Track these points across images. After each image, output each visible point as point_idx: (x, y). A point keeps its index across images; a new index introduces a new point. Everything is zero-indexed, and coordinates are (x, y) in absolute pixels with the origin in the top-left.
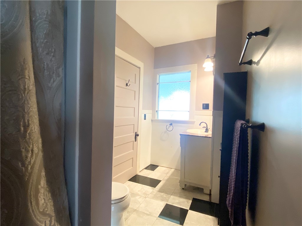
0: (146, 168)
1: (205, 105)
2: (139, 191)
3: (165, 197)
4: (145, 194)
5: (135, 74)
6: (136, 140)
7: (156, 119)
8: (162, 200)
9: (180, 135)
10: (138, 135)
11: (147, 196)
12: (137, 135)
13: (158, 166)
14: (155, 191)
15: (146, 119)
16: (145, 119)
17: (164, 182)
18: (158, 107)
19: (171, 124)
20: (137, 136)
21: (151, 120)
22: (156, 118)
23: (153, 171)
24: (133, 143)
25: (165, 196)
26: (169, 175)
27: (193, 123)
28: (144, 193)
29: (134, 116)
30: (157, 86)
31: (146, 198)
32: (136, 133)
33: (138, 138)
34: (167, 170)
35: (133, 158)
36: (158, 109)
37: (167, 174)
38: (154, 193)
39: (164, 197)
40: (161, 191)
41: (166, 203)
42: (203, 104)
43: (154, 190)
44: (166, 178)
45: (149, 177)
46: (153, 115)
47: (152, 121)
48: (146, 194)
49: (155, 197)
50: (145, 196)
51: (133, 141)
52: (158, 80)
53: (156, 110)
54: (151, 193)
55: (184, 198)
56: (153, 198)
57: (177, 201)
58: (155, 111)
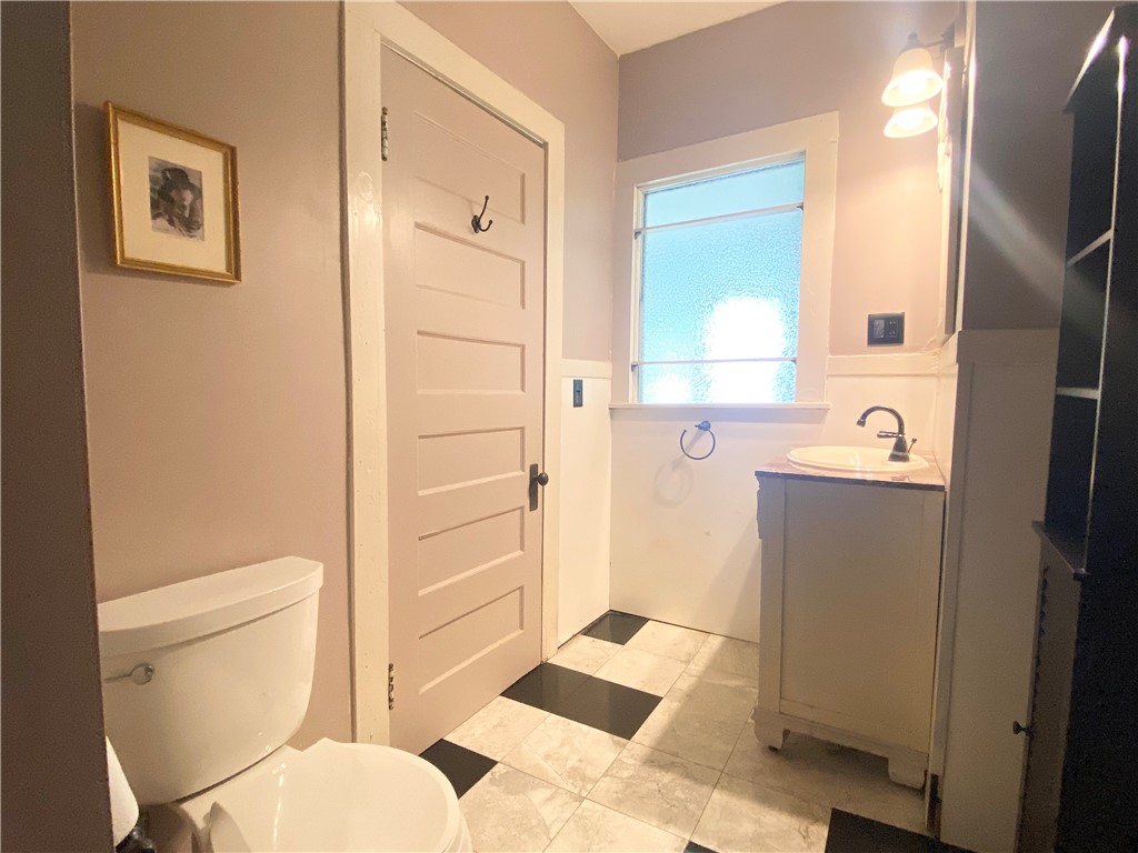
0: (588, 631)
1: (880, 324)
2: (547, 757)
3: (683, 797)
4: (576, 774)
5: (523, 177)
6: (533, 505)
7: (630, 402)
8: (667, 819)
9: (758, 474)
10: (543, 480)
11: (589, 787)
12: (537, 479)
13: (643, 621)
14: (631, 761)
15: (581, 405)
16: (578, 403)
17: (675, 705)
18: (641, 346)
19: (705, 427)
20: (540, 486)
21: (608, 411)
22: (632, 400)
23: (623, 642)
24: (522, 514)
25: (679, 794)
26: (697, 667)
27: (817, 415)
28: (572, 768)
29: (523, 389)
30: (636, 244)
31: (580, 799)
32: (534, 468)
33: (547, 492)
34: (689, 640)
35: (521, 588)
36: (641, 354)
37: (688, 662)
38: (625, 774)
39: (678, 799)
40: (661, 758)
41: (688, 837)
42: (872, 321)
43: (625, 752)
44: (685, 684)
45: (601, 675)
46: (619, 385)
47: (612, 415)
48: (584, 779)
49: (629, 799)
50: (576, 791)
51: (522, 508)
52: (641, 218)
53: (632, 361)
54: (605, 775)
55: (781, 809)
56: (618, 803)
57: (748, 828)
58: (627, 368)
